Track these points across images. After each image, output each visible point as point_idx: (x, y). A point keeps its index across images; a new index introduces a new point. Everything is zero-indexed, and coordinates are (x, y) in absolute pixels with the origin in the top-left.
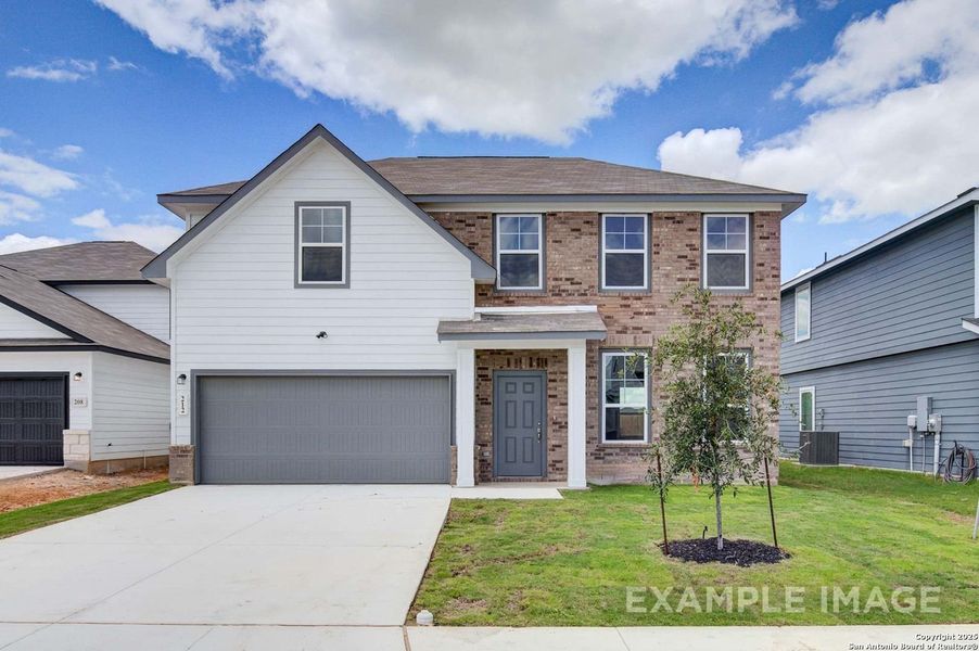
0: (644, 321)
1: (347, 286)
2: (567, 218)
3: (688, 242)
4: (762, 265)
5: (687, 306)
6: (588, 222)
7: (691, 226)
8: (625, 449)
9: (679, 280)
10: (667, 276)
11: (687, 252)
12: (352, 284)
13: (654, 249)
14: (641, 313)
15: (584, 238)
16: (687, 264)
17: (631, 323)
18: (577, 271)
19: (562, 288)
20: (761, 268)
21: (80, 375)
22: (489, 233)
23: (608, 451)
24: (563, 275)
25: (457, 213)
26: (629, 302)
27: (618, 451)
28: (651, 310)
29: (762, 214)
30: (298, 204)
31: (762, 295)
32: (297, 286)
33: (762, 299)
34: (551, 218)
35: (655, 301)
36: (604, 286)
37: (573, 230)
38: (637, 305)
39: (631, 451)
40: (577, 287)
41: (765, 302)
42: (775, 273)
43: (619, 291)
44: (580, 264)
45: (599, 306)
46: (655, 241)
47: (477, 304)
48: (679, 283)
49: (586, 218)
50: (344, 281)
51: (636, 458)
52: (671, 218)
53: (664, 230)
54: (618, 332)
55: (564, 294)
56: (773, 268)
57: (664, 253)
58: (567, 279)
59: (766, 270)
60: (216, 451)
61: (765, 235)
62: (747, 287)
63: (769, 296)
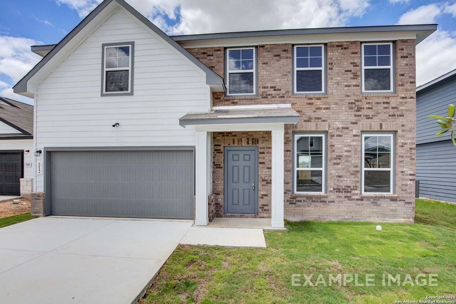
0: (322, 113)
1: (132, 94)
2: (271, 48)
3: (352, 61)
4: (403, 75)
5: (352, 103)
6: (285, 51)
7: (354, 51)
8: (309, 198)
9: (346, 86)
10: (338, 83)
11: (351, 67)
12: (135, 92)
13: (329, 66)
14: (320, 109)
15: (282, 61)
16: (352, 76)
17: (313, 115)
18: (279, 82)
19: (268, 93)
20: (402, 77)
21: (28, 151)
22: (222, 59)
23: (298, 199)
24: (269, 85)
25: (202, 49)
26: (312, 101)
27: (305, 199)
28: (327, 106)
29: (403, 41)
30: (104, 45)
31: (403, 96)
32: (102, 95)
33: (403, 98)
34: (261, 49)
35: (329, 100)
36: (295, 91)
37: (275, 56)
38: (318, 103)
39: (314, 199)
40: (278, 92)
41: (406, 100)
42: (412, 80)
43: (306, 95)
44: (280, 77)
45: (293, 104)
46: (329, 61)
47: (214, 104)
48: (346, 88)
49: (284, 48)
50: (129, 91)
51: (317, 204)
52: (340, 46)
53: (334, 54)
54: (305, 121)
55: (269, 97)
56: (410, 77)
57: (336, 69)
58: (272, 87)
59: (406, 78)
61: (405, 55)
62: (392, 90)
63: (408, 96)
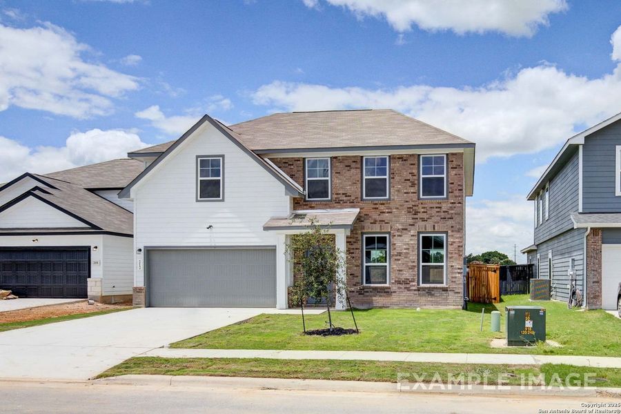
0: (386, 216)
1: (223, 200)
2: (343, 160)
3: (410, 171)
4: (452, 183)
5: (410, 208)
6: (354, 162)
7: (412, 163)
8: (375, 289)
9: (406, 193)
10: (398, 191)
11: (410, 177)
12: (225, 200)
13: (391, 176)
14: (384, 212)
15: (353, 170)
16: (410, 184)
17: (378, 218)
18: (349, 189)
19: (341, 199)
20: (451, 185)
21: (96, 247)
22: (301, 169)
23: (366, 290)
24: (341, 192)
25: (284, 158)
26: (377, 206)
27: (371, 290)
28: (389, 211)
29: (453, 154)
30: (198, 157)
31: (452, 201)
32: (197, 201)
33: (453, 203)
34: (335, 160)
35: (392, 205)
36: (364, 198)
37: (346, 166)
38: (382, 208)
39: (379, 290)
40: (349, 198)
41: (455, 205)
42: (460, 188)
43: (372, 200)
44: (350, 185)
45: (361, 209)
46: (392, 171)
47: (295, 209)
48: (405, 195)
49: (354, 159)
50: (221, 198)
51: (382, 294)
52: (401, 158)
53: (397, 164)
54: (371, 223)
55: (341, 202)
56: (459, 185)
57: (397, 178)
58: (343, 194)
59: (455, 186)
60: (158, 289)
61: (454, 166)
62: (445, 196)
63: (456, 202)
